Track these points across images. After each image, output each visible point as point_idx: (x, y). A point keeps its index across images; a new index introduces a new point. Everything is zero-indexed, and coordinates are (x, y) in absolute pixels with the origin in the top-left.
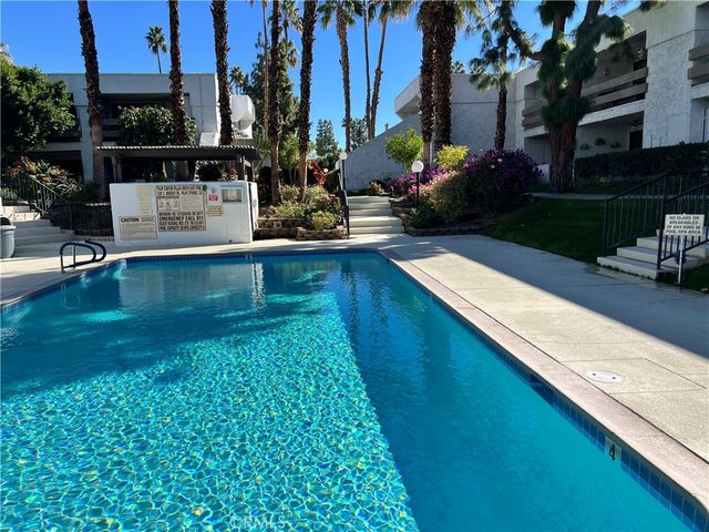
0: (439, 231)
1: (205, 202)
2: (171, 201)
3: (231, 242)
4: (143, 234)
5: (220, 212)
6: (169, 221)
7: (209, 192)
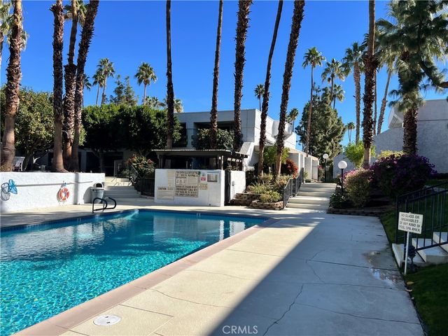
0: (347, 212)
1: (199, 181)
2: (183, 180)
3: (210, 205)
4: (168, 197)
5: (206, 188)
6: (181, 191)
7: (201, 175)
